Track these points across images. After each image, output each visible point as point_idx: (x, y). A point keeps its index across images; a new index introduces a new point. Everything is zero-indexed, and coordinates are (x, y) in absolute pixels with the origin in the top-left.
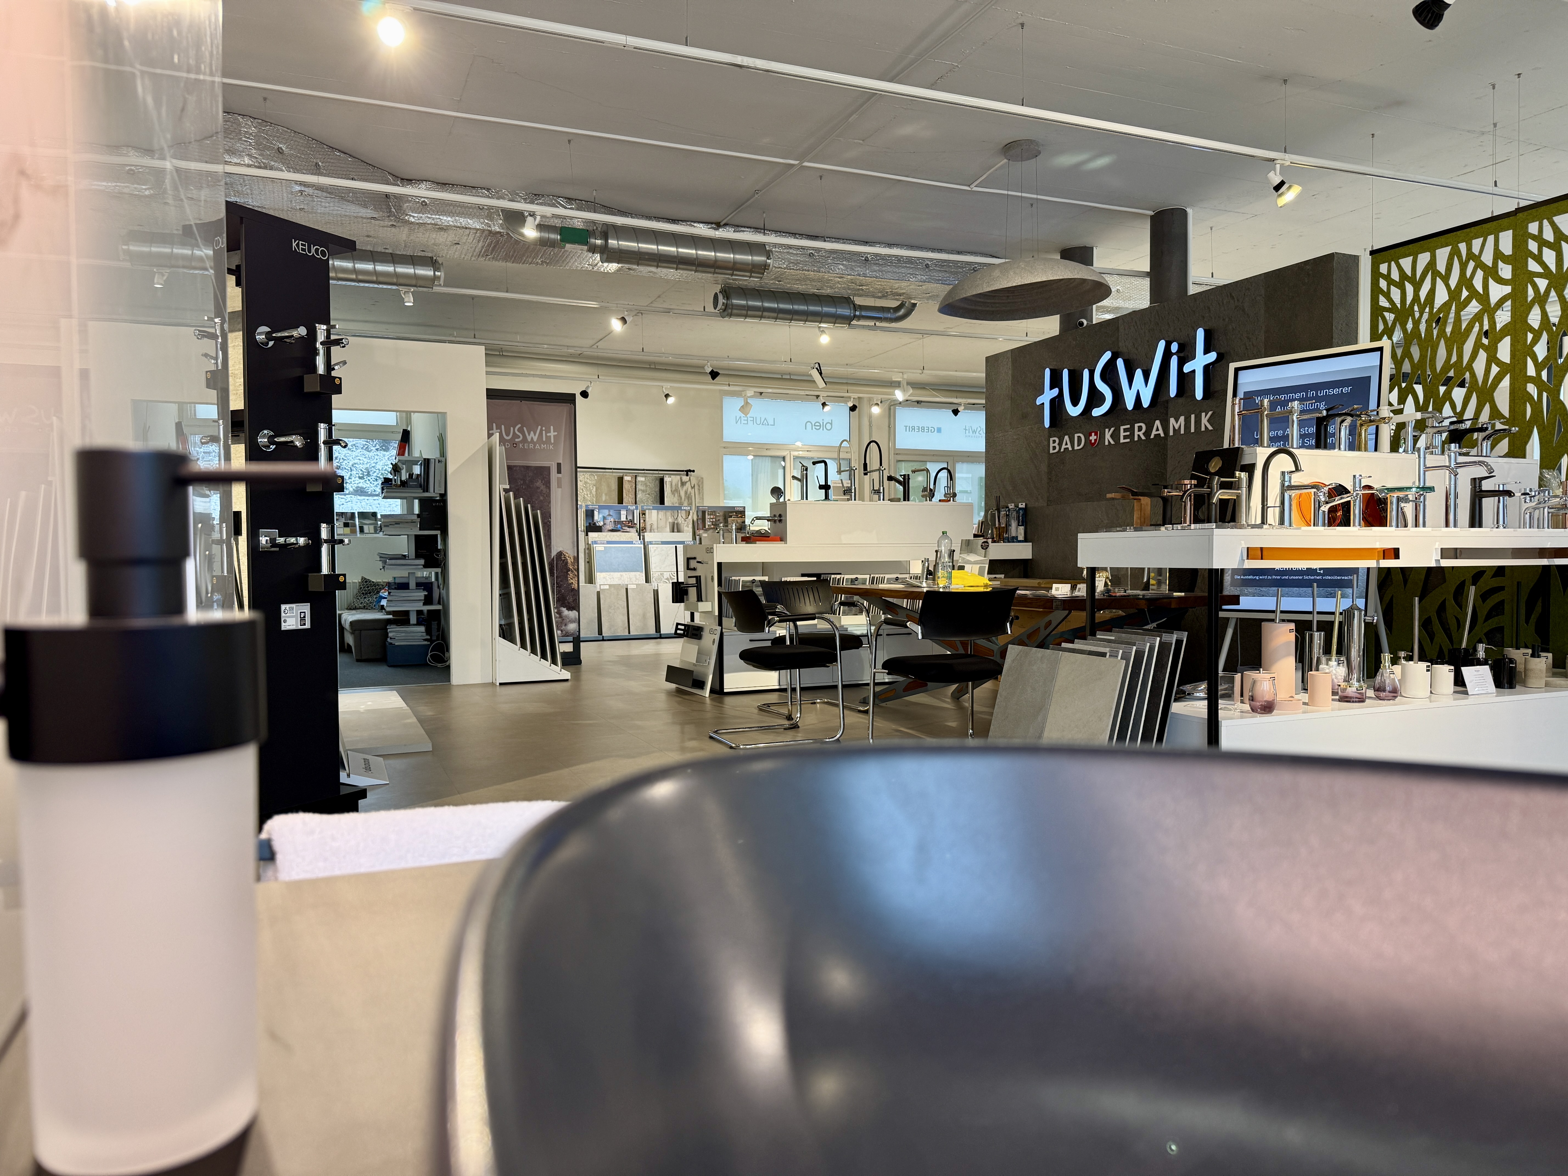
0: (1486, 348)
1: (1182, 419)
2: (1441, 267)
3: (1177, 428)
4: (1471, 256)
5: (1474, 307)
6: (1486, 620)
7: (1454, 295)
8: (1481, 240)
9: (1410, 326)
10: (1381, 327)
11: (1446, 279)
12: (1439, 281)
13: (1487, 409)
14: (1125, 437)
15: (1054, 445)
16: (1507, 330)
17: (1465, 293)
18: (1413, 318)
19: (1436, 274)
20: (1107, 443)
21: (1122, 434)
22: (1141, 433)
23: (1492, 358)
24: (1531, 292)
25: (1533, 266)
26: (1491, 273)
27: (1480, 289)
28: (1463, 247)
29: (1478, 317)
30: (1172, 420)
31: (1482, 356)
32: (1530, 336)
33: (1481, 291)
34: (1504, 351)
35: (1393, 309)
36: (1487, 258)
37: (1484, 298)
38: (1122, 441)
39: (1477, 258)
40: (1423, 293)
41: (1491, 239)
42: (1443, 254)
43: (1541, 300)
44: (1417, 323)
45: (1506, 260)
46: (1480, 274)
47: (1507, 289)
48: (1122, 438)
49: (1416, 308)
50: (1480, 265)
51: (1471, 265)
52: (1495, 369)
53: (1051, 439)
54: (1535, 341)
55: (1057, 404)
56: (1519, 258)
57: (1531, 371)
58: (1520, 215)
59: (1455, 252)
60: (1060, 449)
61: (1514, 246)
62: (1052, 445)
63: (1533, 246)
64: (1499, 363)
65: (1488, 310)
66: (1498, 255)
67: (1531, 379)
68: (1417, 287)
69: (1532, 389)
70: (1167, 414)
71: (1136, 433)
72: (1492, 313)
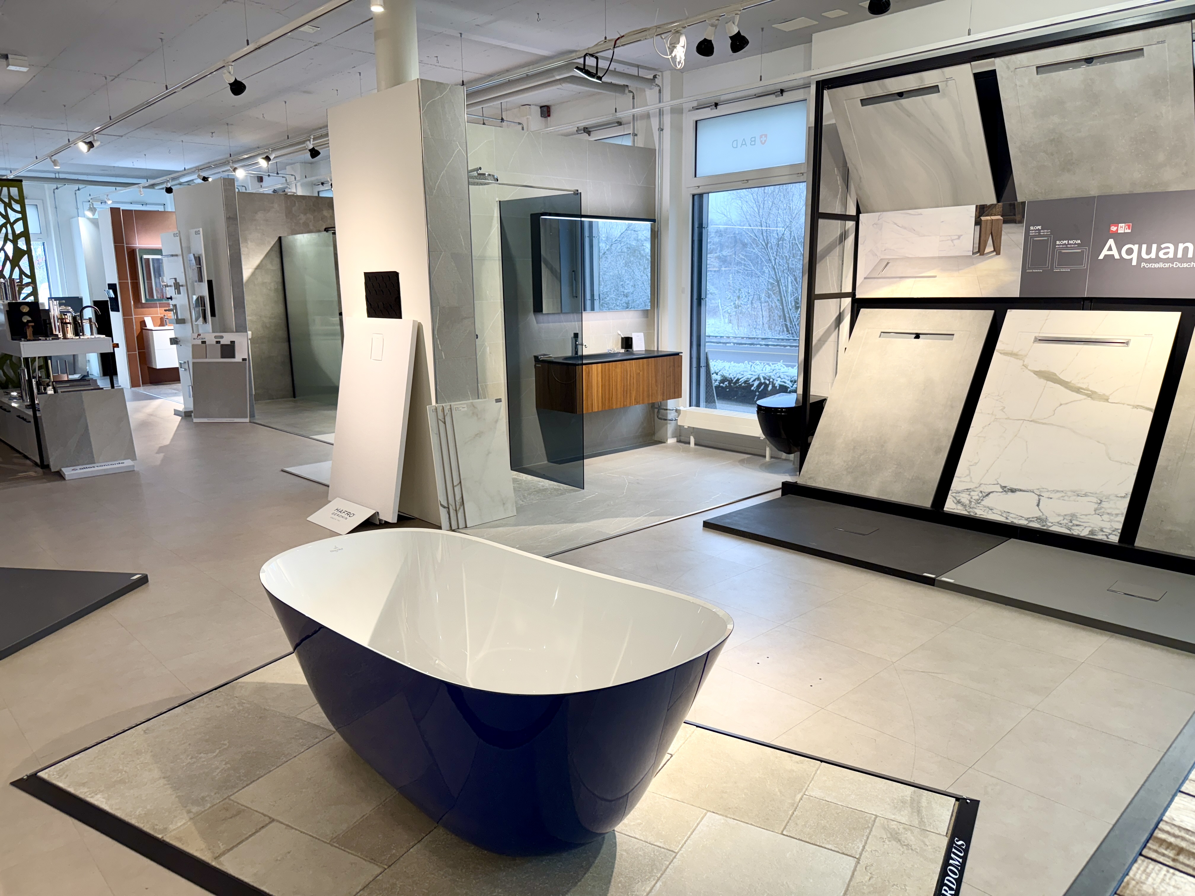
72: (12, 225)
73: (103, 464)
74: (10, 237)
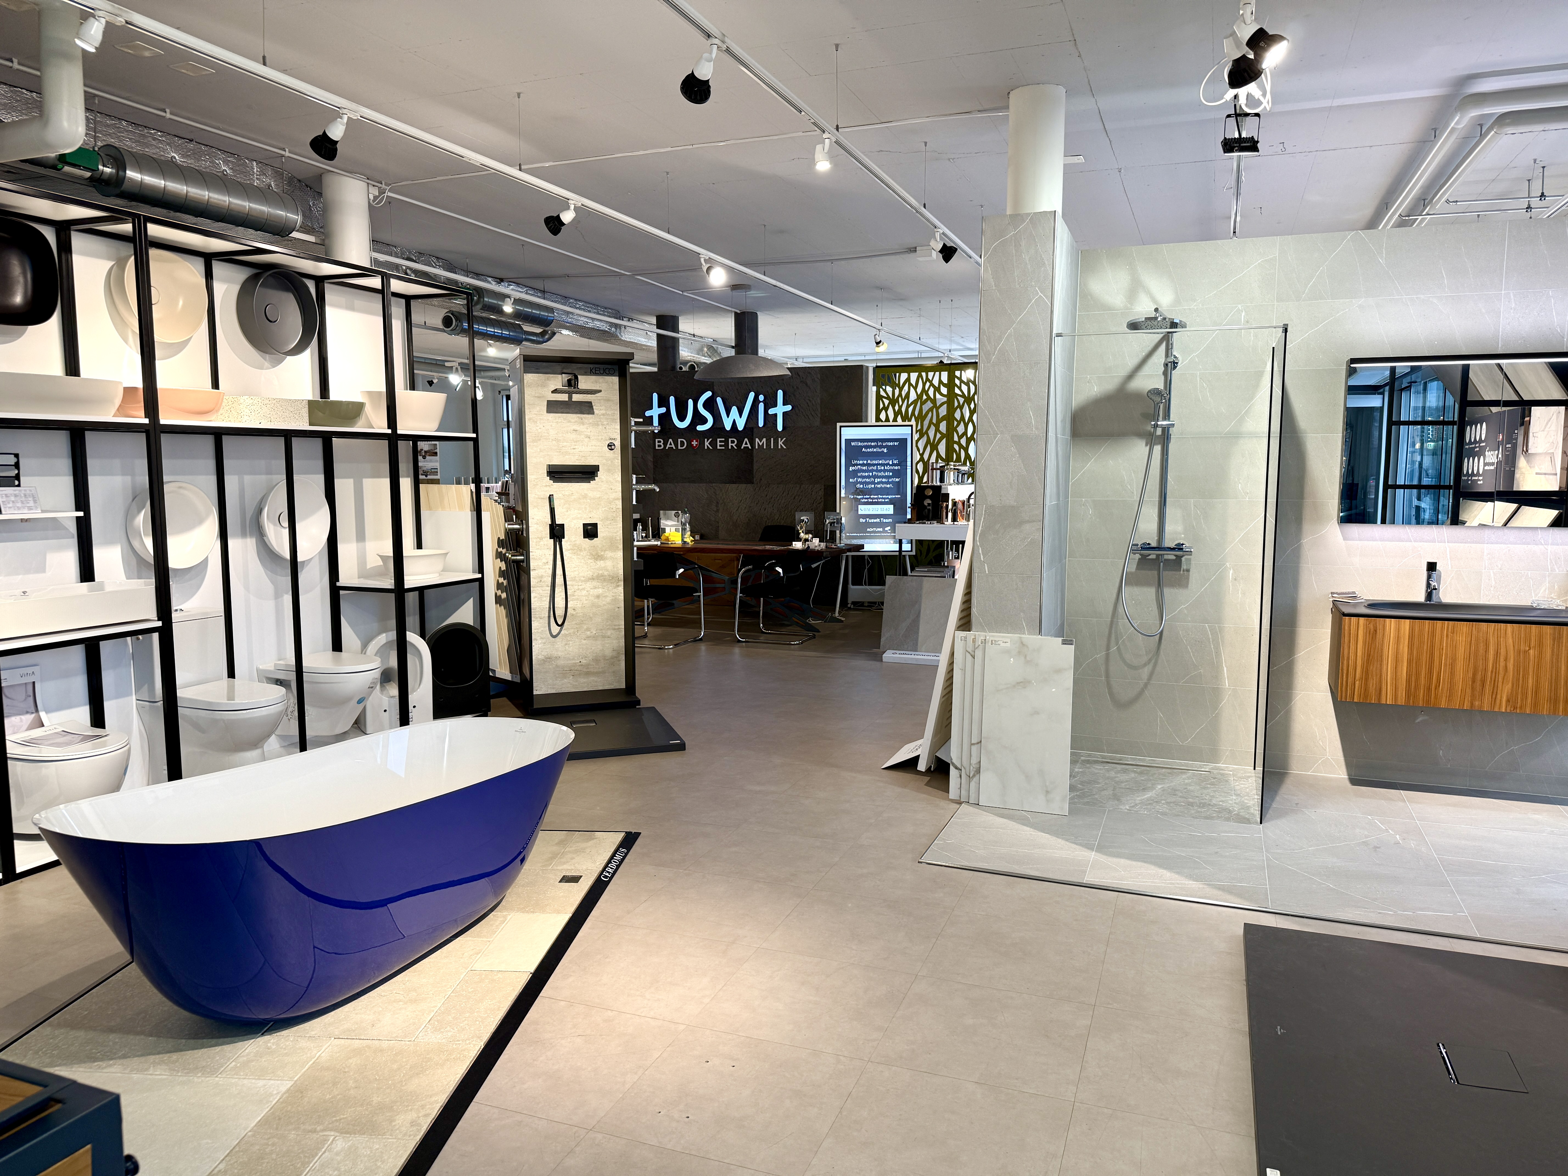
0: (934, 425)
1: (764, 440)
2: (913, 381)
3: (761, 444)
4: (927, 379)
5: (929, 405)
6: (934, 551)
7: (919, 397)
8: (933, 373)
9: (897, 408)
10: (881, 406)
11: (915, 388)
12: (912, 389)
13: (935, 454)
14: (720, 446)
15: (659, 444)
16: (944, 418)
17: (925, 397)
18: (899, 404)
19: (910, 385)
20: (706, 448)
21: (719, 444)
22: (733, 445)
23: (937, 430)
24: (956, 404)
25: (957, 391)
26: (937, 390)
27: (932, 396)
28: (924, 374)
29: (931, 410)
30: (757, 440)
31: (933, 429)
32: (956, 423)
33: (932, 397)
34: (943, 427)
35: (888, 398)
36: (936, 382)
37: (934, 401)
38: (718, 448)
39: (931, 382)
40: (904, 394)
41: (937, 373)
42: (914, 376)
43: (961, 407)
44: (900, 407)
45: (944, 385)
46: (932, 389)
47: (945, 399)
48: (718, 446)
49: (900, 399)
50: (932, 385)
51: (928, 384)
52: (939, 436)
53: (657, 440)
54: (958, 425)
55: (665, 418)
56: (951, 385)
57: (956, 438)
58: (952, 366)
59: (920, 376)
60: (665, 447)
61: (948, 380)
62: (657, 444)
63: (957, 382)
64: (941, 433)
65: (936, 407)
66: (940, 382)
67: (955, 442)
68: (901, 389)
69: (956, 447)
70: (753, 435)
71: (730, 444)
72: (938, 408)
73: (924, 654)
74: (934, 421)
